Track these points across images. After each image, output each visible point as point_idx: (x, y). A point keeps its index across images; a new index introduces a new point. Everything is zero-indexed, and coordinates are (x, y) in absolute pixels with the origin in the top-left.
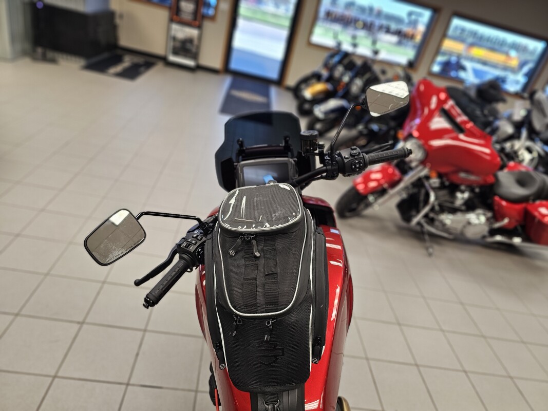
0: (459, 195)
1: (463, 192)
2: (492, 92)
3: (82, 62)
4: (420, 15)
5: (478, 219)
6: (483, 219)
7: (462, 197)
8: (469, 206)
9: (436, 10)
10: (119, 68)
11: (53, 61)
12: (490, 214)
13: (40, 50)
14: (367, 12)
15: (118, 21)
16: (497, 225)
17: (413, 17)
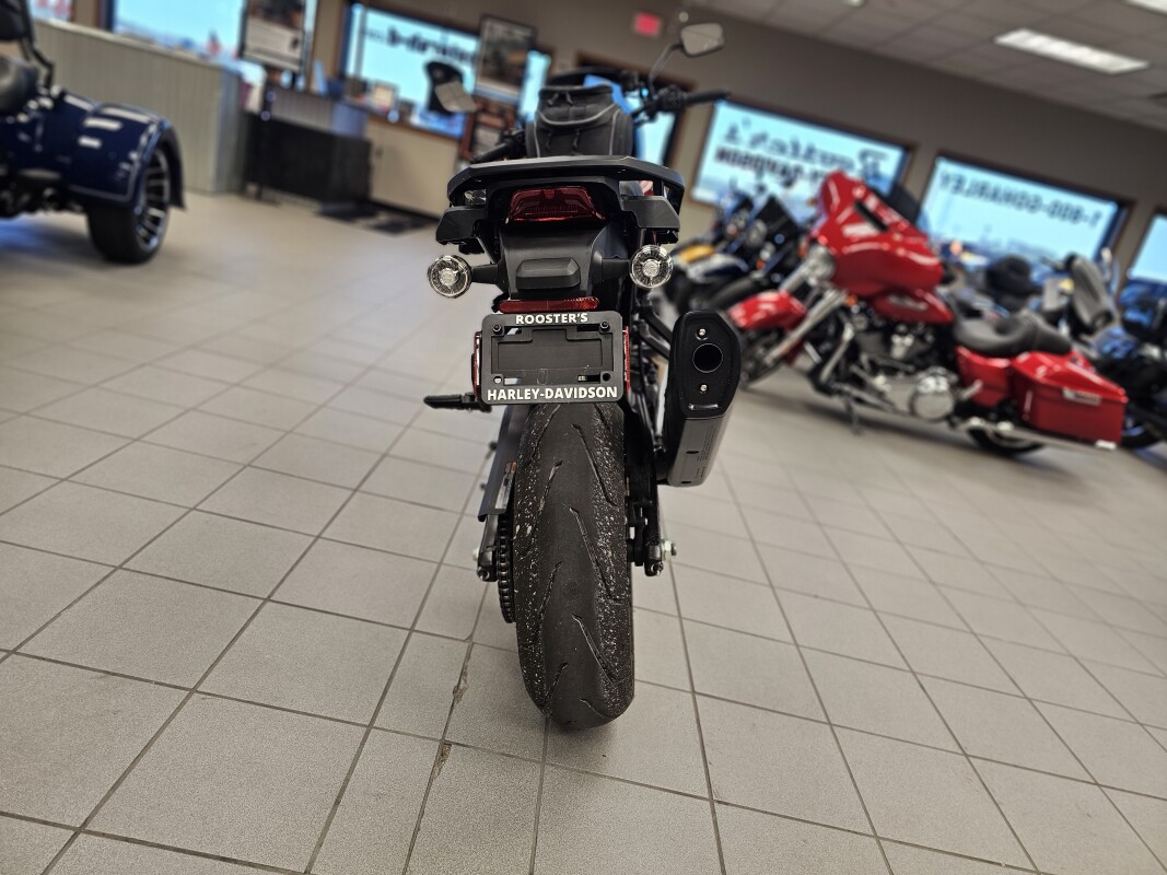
0: (897, 340)
1: (903, 335)
2: (1014, 276)
3: (316, 206)
4: (882, 156)
5: (935, 385)
6: (943, 385)
7: (902, 344)
8: (918, 363)
9: (908, 149)
10: (372, 222)
11: (273, 202)
12: (954, 378)
13: (252, 188)
14: (790, 150)
15: (374, 161)
16: (967, 393)
17: (870, 160)
